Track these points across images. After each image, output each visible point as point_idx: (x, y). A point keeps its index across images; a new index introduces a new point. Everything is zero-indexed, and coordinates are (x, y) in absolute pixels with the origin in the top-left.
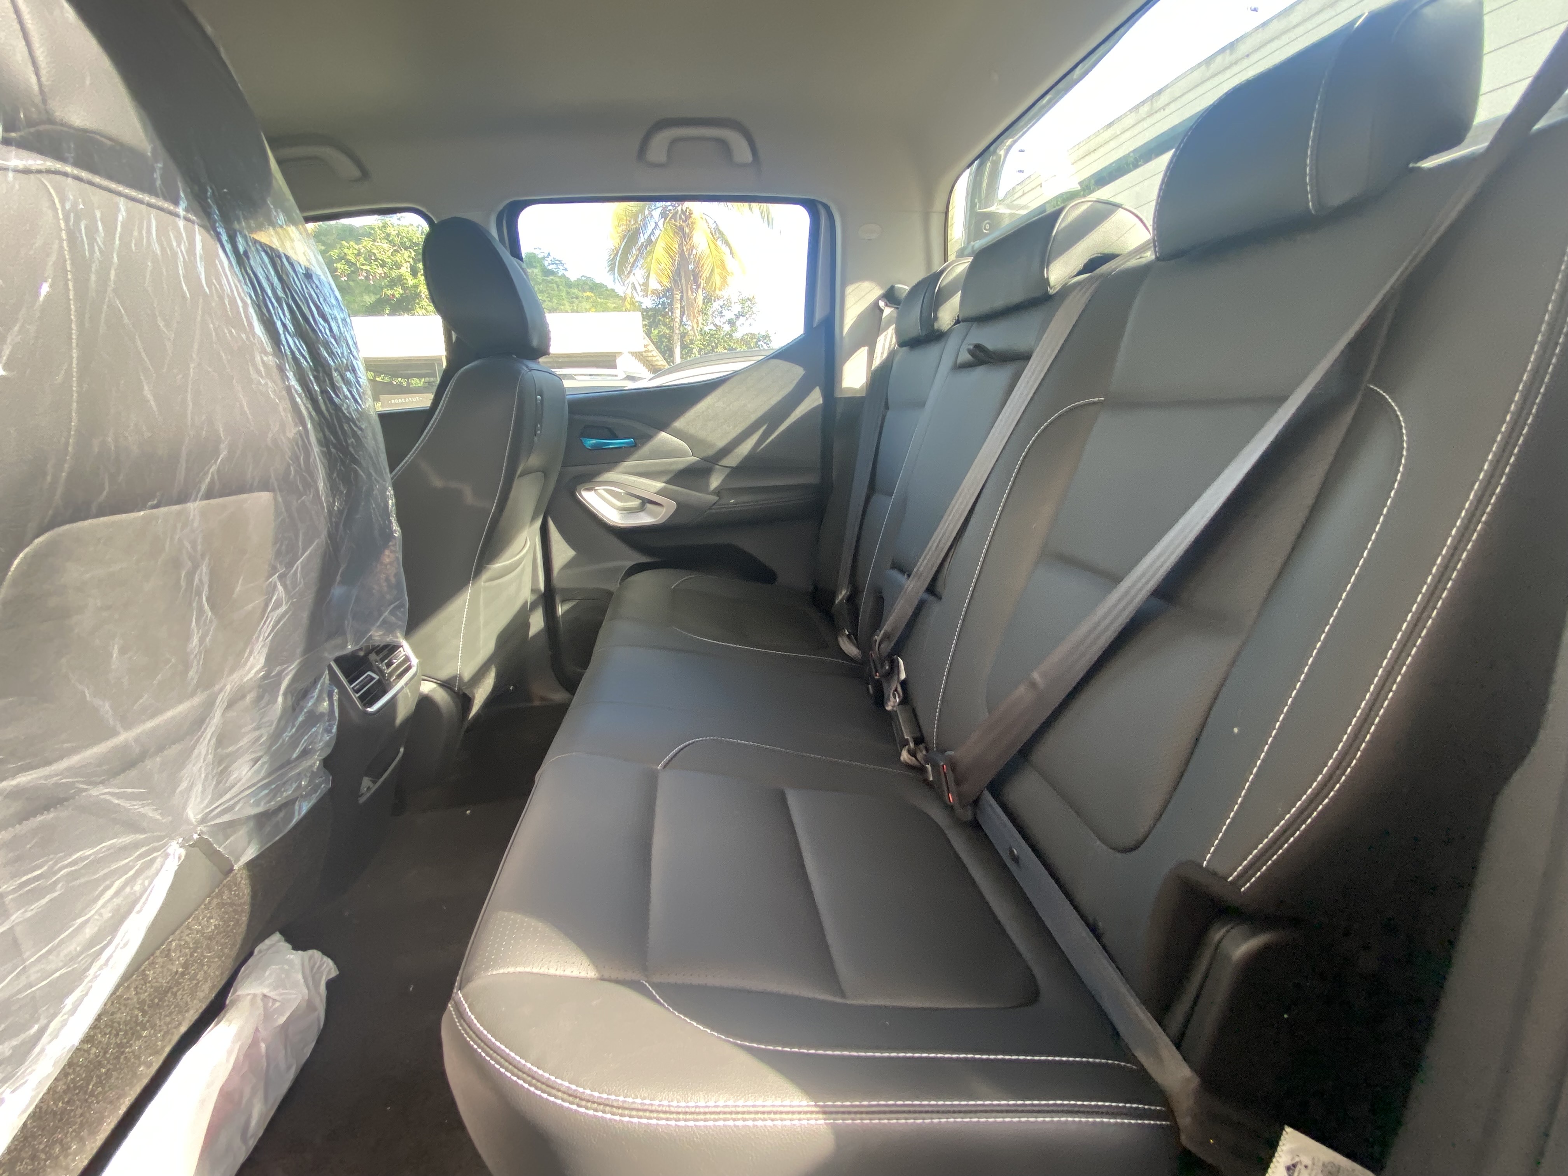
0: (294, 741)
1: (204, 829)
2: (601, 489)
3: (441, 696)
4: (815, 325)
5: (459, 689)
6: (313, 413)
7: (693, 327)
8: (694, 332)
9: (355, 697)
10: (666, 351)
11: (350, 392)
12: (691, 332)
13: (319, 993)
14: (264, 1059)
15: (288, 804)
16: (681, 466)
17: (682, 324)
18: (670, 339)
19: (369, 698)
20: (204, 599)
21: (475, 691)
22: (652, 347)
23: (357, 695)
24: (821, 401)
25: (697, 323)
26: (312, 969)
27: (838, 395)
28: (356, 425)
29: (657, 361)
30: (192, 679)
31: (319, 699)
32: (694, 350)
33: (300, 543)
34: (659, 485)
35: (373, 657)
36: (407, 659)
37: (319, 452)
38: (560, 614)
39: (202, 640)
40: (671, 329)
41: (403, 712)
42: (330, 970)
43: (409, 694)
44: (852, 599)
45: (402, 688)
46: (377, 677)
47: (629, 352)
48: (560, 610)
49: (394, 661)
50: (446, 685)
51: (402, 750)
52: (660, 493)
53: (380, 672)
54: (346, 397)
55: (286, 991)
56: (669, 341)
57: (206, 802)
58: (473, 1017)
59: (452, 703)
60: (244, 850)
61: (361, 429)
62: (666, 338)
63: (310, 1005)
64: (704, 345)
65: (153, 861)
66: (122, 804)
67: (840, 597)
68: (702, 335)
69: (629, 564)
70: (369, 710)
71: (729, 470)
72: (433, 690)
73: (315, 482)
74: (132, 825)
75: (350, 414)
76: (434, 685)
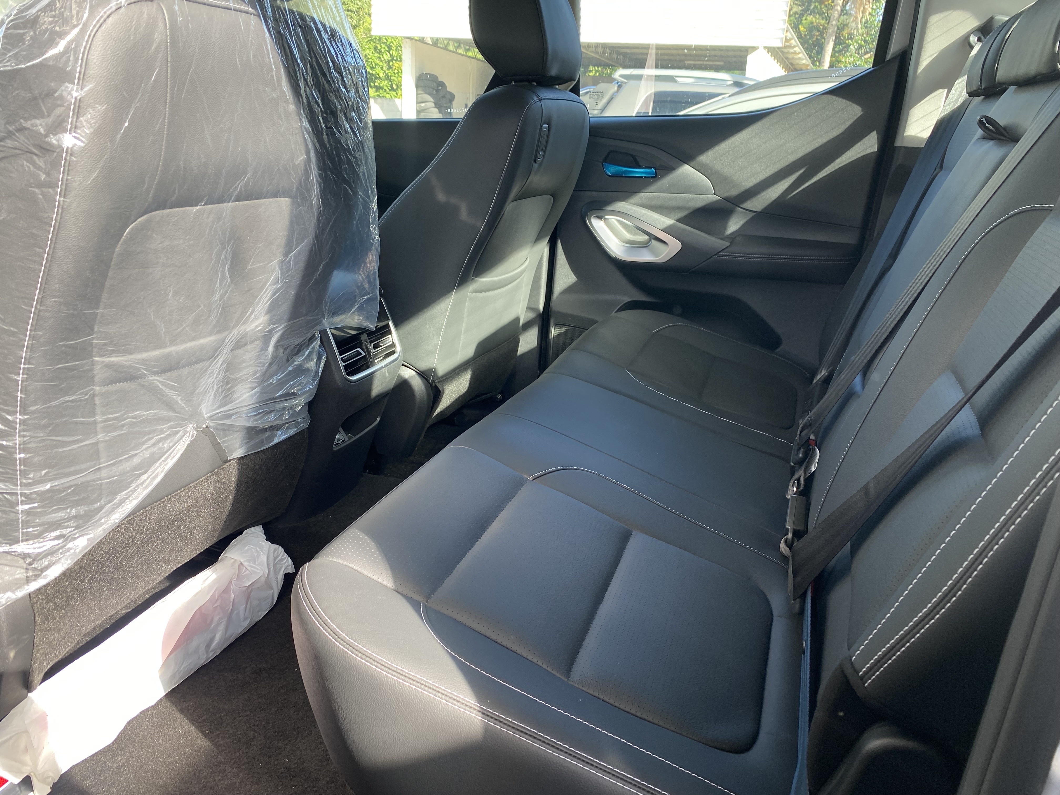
0: (282, 384)
1: (211, 424)
2: (612, 219)
3: (417, 384)
4: (888, 57)
5: (433, 381)
6: (317, 145)
7: (856, 18)
8: (857, 24)
9: (342, 364)
10: (815, 46)
11: (351, 127)
12: (853, 25)
13: (277, 578)
14: (231, 604)
15: (274, 429)
16: (700, 204)
17: (844, 11)
18: (822, 32)
19: (353, 368)
20: (226, 269)
21: (446, 387)
22: (795, 42)
23: (344, 364)
24: (875, 149)
25: (864, 12)
26: (275, 559)
27: (898, 143)
28: (351, 155)
29: (800, 58)
30: (212, 321)
31: (309, 358)
32: (852, 47)
33: (295, 240)
34: (668, 221)
35: (364, 337)
36: (393, 345)
37: (317, 174)
38: (552, 336)
39: (222, 297)
40: (828, 19)
41: (377, 388)
42: (288, 566)
43: (387, 374)
44: (827, 381)
45: (382, 367)
46: (364, 354)
47: (765, 48)
48: (553, 332)
49: (381, 344)
50: (423, 375)
51: (378, 419)
52: (668, 230)
53: (368, 352)
54: (346, 132)
55: (254, 565)
56: (822, 34)
57: (215, 407)
58: (306, 577)
59: (425, 391)
60: (236, 449)
61: (355, 157)
62: (818, 31)
63: (267, 584)
64: (865, 41)
65: (177, 432)
66: (164, 389)
67: (819, 377)
68: (866, 27)
69: (627, 299)
70: (350, 378)
71: (754, 214)
72: (412, 377)
73: (310, 197)
74: (170, 405)
75: (347, 145)
76: (414, 373)
